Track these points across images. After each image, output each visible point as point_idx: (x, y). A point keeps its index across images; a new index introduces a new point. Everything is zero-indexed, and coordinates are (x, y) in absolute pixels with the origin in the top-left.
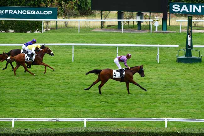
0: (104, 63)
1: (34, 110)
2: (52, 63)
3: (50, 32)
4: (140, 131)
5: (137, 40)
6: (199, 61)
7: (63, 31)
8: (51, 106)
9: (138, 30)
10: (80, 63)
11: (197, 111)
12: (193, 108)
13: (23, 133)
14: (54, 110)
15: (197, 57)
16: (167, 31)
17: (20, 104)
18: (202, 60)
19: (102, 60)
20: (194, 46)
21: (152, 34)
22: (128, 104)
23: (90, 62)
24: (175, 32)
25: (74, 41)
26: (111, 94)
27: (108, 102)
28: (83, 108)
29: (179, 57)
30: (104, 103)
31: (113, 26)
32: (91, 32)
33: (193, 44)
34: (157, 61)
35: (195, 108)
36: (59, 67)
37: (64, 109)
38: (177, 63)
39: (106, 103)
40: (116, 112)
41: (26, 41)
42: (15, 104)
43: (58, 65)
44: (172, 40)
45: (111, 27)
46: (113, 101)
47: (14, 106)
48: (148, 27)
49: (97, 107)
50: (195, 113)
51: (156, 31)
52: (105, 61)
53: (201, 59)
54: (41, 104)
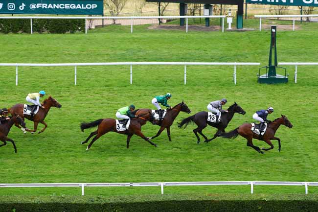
0: (169, 85)
1: (97, 161)
2: (106, 86)
3: (95, 32)
4: (224, 199)
5: (206, 45)
6: (285, 81)
7: (111, 31)
8: (116, 156)
9: (206, 26)
10: (140, 86)
11: (285, 160)
12: (280, 156)
13: (96, 202)
14: (120, 161)
15: (282, 77)
16: (244, 29)
17: (79, 152)
18: (289, 80)
19: (166, 81)
20: (279, 63)
21: (225, 34)
22: (204, 151)
23: (153, 85)
24: (253, 29)
25: (127, 47)
26: (182, 136)
27: (180, 148)
28: (153, 157)
29: (261, 77)
30: (176, 149)
31: (174, 21)
32: (146, 32)
33: (278, 61)
34: (234, 81)
35: (282, 156)
36: (116, 92)
37: (130, 159)
38: (258, 84)
39: (179, 149)
40: (192, 162)
41: (68, 49)
42: (72, 152)
43: (114, 91)
44: (251, 44)
45: (172, 22)
46: (186, 147)
47: (73, 156)
48: (219, 21)
49: (168, 155)
50: (282, 164)
51: (230, 28)
52: (170, 83)
53: (287, 79)
54: (103, 151)
